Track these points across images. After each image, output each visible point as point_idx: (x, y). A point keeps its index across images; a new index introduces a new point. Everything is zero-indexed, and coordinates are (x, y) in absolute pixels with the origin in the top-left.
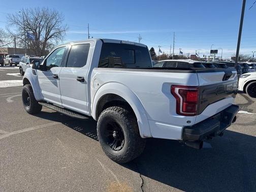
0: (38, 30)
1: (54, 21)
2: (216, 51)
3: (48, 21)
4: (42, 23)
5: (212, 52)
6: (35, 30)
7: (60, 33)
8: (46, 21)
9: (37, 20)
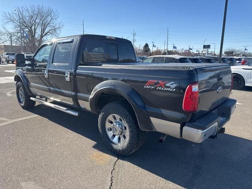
0: (33, 28)
1: (49, 19)
2: (209, 47)
3: (43, 19)
4: (38, 21)
5: (205, 47)
6: (31, 28)
7: (55, 30)
8: (41, 19)
9: (32, 17)
